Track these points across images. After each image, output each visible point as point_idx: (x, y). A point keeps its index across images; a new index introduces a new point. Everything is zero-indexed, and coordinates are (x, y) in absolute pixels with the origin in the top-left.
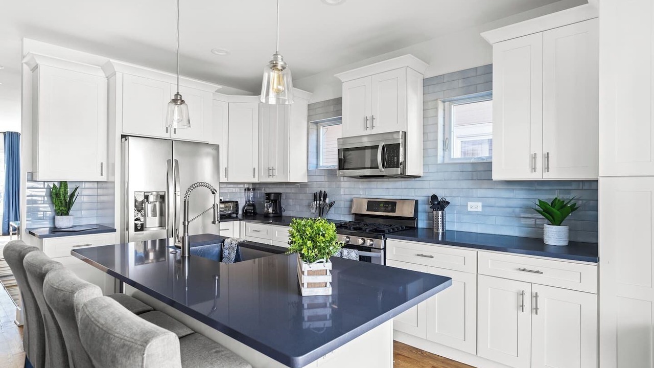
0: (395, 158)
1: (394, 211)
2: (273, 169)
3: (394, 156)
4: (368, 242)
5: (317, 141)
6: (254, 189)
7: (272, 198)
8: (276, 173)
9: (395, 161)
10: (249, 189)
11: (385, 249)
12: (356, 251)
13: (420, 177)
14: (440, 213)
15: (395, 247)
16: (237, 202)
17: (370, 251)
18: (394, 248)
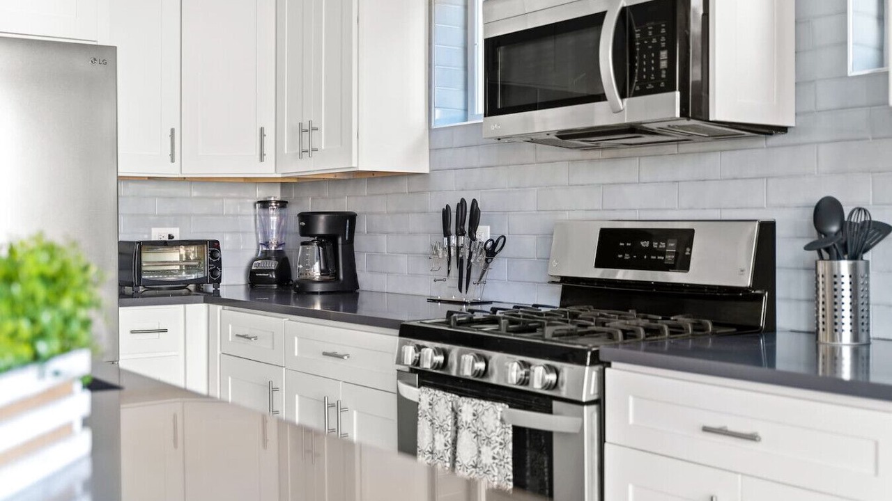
0: (664, 54)
1: (683, 264)
2: (312, 129)
3: (657, 49)
4: (540, 376)
5: (466, 28)
6: (283, 204)
7: (321, 229)
8: (321, 140)
9: (664, 64)
10: (265, 204)
11: (600, 402)
12: (501, 407)
13: (783, 130)
14: (844, 266)
15: (635, 397)
16: (214, 246)
17: (549, 411)
18: (631, 399)
